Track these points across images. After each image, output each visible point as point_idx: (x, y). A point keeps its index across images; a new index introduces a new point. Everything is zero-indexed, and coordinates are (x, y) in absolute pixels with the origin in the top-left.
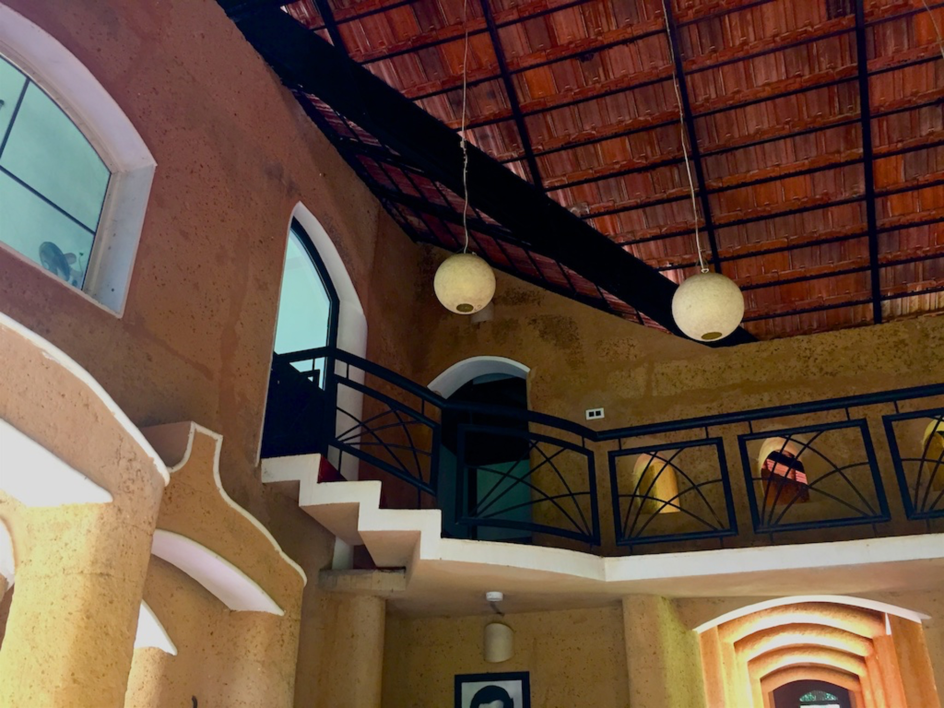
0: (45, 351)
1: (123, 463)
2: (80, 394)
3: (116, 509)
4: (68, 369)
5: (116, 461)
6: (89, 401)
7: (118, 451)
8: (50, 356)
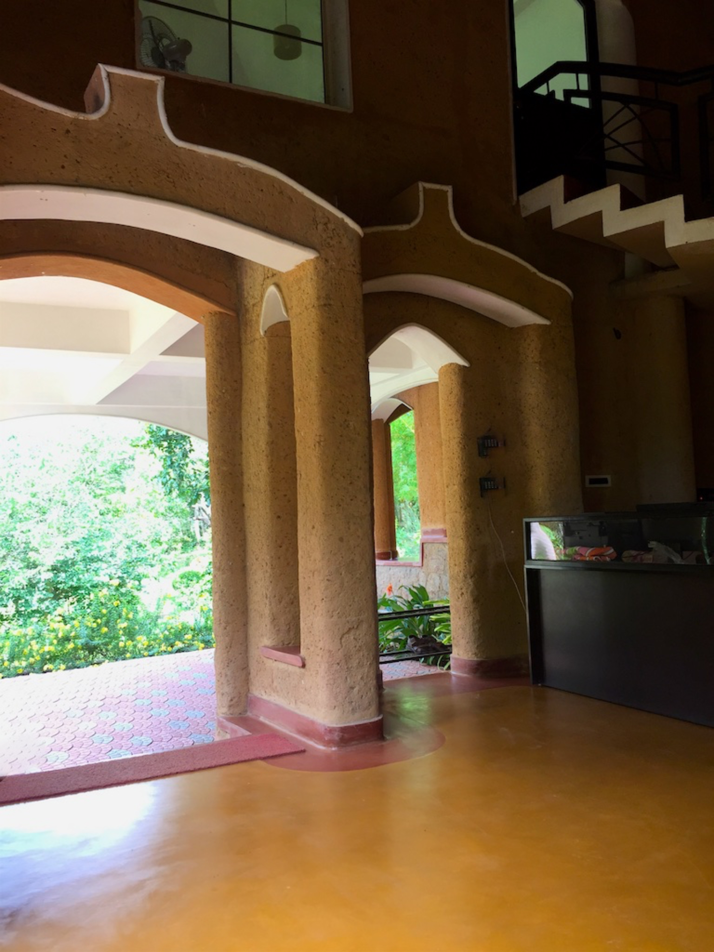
0: (239, 162)
1: (320, 227)
2: (274, 186)
3: (324, 260)
4: (260, 170)
5: (314, 227)
6: (282, 189)
7: (314, 220)
8: (245, 165)
